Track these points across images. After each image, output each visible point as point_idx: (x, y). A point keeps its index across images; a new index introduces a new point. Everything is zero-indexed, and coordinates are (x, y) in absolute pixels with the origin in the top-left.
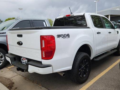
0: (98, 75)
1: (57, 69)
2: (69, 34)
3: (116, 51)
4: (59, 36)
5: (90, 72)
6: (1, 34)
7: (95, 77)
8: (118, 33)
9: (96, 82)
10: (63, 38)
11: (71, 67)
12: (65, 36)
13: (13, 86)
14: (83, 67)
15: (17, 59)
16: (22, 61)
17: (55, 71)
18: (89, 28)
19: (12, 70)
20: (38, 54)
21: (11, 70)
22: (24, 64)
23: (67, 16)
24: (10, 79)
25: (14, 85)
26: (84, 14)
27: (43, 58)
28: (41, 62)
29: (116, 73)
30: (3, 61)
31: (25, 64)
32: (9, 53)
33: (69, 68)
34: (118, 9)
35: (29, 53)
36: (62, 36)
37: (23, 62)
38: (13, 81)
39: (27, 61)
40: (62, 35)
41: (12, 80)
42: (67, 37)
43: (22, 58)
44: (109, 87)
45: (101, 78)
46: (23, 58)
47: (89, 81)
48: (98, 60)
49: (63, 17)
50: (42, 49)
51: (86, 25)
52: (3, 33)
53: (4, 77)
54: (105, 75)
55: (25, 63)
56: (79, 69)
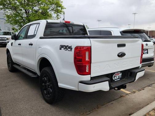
43: (114, 75)
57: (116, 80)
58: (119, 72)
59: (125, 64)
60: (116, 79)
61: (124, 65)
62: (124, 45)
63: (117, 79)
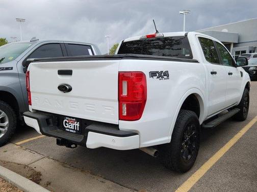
0: (211, 156)
1: (147, 141)
2: (167, 71)
3: (237, 110)
4: (153, 74)
5: (198, 150)
6: (3, 70)
7: (207, 159)
8: (242, 76)
9: (211, 169)
10: (158, 79)
11: (170, 138)
12: (162, 74)
13: (41, 180)
14: (188, 139)
15: (52, 121)
16: (66, 125)
17: (143, 143)
18: (197, 62)
19: (27, 149)
20: (110, 109)
21: (25, 149)
22: (71, 131)
23: (148, 37)
24: (29, 166)
25: (41, 177)
26: (186, 35)
27: (121, 118)
28: (117, 126)
29: (246, 152)
30: (6, 129)
31: (75, 132)
32: (31, 110)
33: (166, 140)
34: (225, 30)
35: (88, 108)
36: (158, 75)
37: (67, 128)
38: (38, 170)
39: (78, 125)
40: (157, 72)
41: (34, 168)
42: (165, 77)
43: (65, 120)
44: (240, 178)
45: (219, 163)
46: (69, 119)
47: (199, 168)
48: (211, 126)
49: (139, 39)
50: (121, 99)
51: (191, 57)
52: (7, 69)
53: (15, 163)
54: (225, 155)
55: (74, 130)
56: (182, 142)
57: (68, 130)
58: (73, 118)
59: (74, 107)
60: (69, 128)
61: (72, 107)
62: (68, 73)
63: (71, 129)
